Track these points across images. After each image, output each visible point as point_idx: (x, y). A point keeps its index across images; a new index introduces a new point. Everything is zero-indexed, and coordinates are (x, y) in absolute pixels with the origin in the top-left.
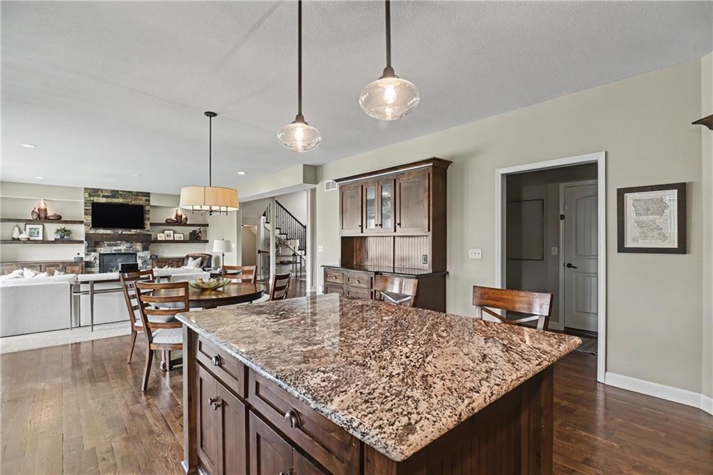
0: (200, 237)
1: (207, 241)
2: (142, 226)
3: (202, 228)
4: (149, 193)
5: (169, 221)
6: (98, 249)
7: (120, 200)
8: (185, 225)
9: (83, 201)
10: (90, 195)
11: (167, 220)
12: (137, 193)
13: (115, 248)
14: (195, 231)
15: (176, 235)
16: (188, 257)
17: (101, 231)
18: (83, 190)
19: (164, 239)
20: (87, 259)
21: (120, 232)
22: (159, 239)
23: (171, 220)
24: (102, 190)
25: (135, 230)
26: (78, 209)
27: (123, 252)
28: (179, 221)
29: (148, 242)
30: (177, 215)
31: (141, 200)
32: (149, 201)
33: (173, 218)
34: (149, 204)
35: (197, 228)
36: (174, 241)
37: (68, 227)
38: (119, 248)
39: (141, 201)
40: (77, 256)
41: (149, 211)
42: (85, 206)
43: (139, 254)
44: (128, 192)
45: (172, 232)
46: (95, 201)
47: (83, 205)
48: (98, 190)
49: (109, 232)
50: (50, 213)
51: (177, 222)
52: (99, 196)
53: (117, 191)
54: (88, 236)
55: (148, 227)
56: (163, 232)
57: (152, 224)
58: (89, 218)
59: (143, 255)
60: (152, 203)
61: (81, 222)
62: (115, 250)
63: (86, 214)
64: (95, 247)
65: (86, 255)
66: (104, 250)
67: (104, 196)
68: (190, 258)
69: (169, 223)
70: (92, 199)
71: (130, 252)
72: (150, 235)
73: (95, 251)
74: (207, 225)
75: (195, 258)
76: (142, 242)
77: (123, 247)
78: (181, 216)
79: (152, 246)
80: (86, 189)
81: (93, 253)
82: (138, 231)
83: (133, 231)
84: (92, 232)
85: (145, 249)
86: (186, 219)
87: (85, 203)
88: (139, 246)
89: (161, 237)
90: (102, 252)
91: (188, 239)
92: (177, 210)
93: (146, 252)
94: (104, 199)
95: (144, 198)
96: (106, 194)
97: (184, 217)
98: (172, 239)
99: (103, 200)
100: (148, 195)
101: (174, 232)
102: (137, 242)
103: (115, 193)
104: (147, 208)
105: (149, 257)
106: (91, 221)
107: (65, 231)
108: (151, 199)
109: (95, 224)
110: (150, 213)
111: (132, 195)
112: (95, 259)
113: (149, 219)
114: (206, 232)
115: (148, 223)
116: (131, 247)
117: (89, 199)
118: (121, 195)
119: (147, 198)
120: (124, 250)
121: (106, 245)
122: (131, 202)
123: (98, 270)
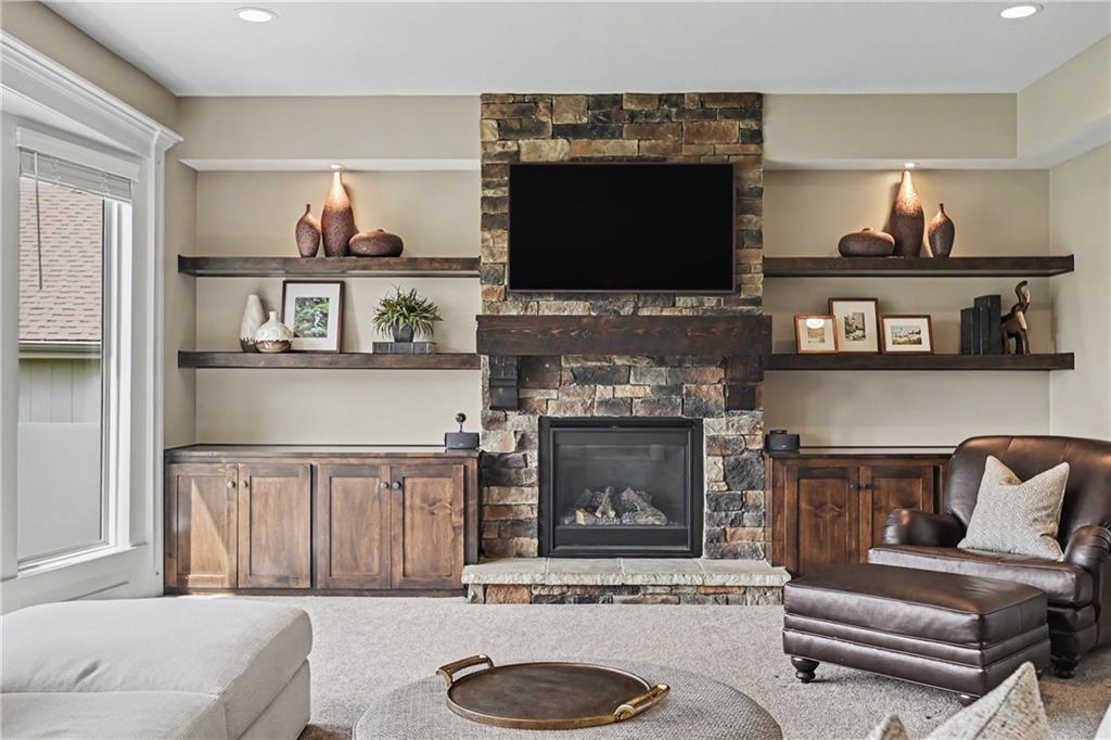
0: (1019, 336)
1: (1066, 362)
2: (717, 273)
3: (1033, 287)
4: (759, 96)
5: (856, 247)
6: (537, 396)
7: (629, 147)
8: (945, 265)
9: (476, 165)
10: (505, 131)
11: (844, 242)
12: (704, 98)
13: (604, 392)
14: (996, 299)
15: (888, 323)
16: (971, 457)
17: (549, 306)
18: (478, 105)
19: (829, 347)
20: (491, 445)
21: (628, 310)
22: (807, 345)
23: (865, 237)
24: (551, 102)
25: (691, 301)
27: (640, 412)
28: (908, 245)
29: (755, 362)
30: (896, 214)
31: (723, 135)
32: (756, 137)
33: (877, 225)
34: (758, 157)
35: (1003, 286)
36: (882, 361)
37: (427, 290)
38: (623, 391)
39: (718, 146)
40: (455, 428)
41: (760, 193)
42: (486, 186)
43: (713, 427)
44: (664, 99)
45: (869, 309)
46: (524, 158)
47: (479, 180)
48: (536, 99)
49: (577, 308)
50: (365, 226)
51: (897, 249)
52: (537, 130)
53: (616, 100)
54: (488, 327)
55: (756, 280)
56: (828, 312)
57: (778, 270)
58: (501, 241)
59: (732, 434)
60: (779, 147)
61: (472, 263)
62: (604, 403)
63: (488, 222)
64: (521, 384)
65: (489, 423)
66: (559, 401)
67: (561, 131)
68: (990, 460)
69: (859, 257)
70: (511, 146)
71: (668, 413)
72: (766, 323)
73: (521, 405)
74: (1066, 264)
76: (724, 364)
77: (638, 390)
78: (918, 217)
79: (774, 386)
80: (488, 99)
81: (514, 416)
82: (710, 302)
83: (685, 305)
84: (512, 309)
85: (741, 398)
86: (947, 229)
87: (485, 171)
88: (711, 386)
89: (815, 333)
90: (551, 412)
91: (952, 346)
92: (898, 187)
93: (745, 418)
94: (561, 141)
95: (736, 126)
96: (569, 118)
97: (933, 220)
98: (869, 345)
99: (554, 150)
100: (750, 106)
101: (882, 312)
102: (702, 361)
103: (606, 111)
104: (751, 177)
105: (758, 445)
106: (505, 259)
107: (411, 309)
108: (771, 126)
109: (527, 273)
110: (765, 202)
111: (682, 112)
112: (521, 445)
113: (758, 237)
114: (1051, 306)
115: (753, 259)
116: (676, 389)
117: (499, 149)
118: (633, 115)
119: (753, 125)
120: (645, 401)
121: (567, 376)
122: (677, 149)
123: (535, 501)
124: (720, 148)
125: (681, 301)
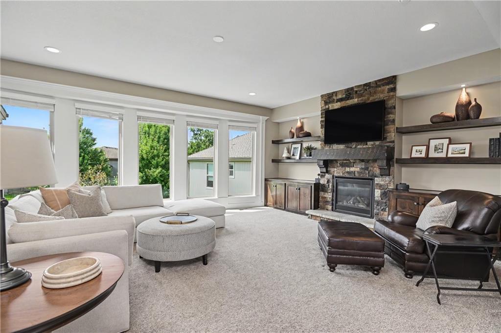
2: (381, 135)
4: (395, 76)
6: (332, 170)
7: (355, 101)
10: (326, 103)
11: (432, 118)
12: (376, 82)
13: (348, 169)
15: (452, 147)
20: (322, 182)
21: (354, 147)
24: (336, 93)
25: (372, 143)
26: (315, 124)
27: (357, 175)
29: (390, 160)
31: (383, 92)
32: (394, 90)
33: (450, 110)
34: (395, 95)
38: (352, 169)
39: (382, 94)
41: (394, 107)
42: (322, 118)
43: (377, 180)
44: (365, 85)
45: (446, 141)
46: (330, 109)
47: (320, 117)
48: (333, 93)
49: (342, 146)
51: (456, 118)
52: (333, 102)
53: (352, 89)
55: (392, 135)
57: (402, 131)
59: (382, 183)
60: (402, 90)
61: (319, 137)
62: (348, 172)
63: (321, 127)
65: (321, 176)
66: (337, 171)
67: (338, 100)
71: (365, 176)
73: (329, 172)
77: (356, 169)
78: (468, 103)
80: (322, 96)
81: (327, 175)
82: (377, 143)
83: (370, 145)
85: (385, 172)
87: (322, 114)
88: (376, 168)
90: (336, 174)
93: (387, 179)
94: (339, 103)
95: (386, 88)
96: (340, 96)
97: (472, 105)
99: (336, 106)
100: (392, 80)
101: (451, 142)
102: (374, 161)
103: (350, 93)
104: (390, 103)
105: (391, 187)
106: (324, 135)
108: (399, 86)
109: (329, 139)
111: (370, 87)
112: (328, 182)
113: (394, 121)
115: (391, 128)
116: (367, 169)
117: (324, 108)
118: (356, 92)
119: (392, 86)
120: (358, 172)
121: (338, 165)
122: (369, 99)
123: (331, 196)
124: (382, 96)
125: (369, 143)
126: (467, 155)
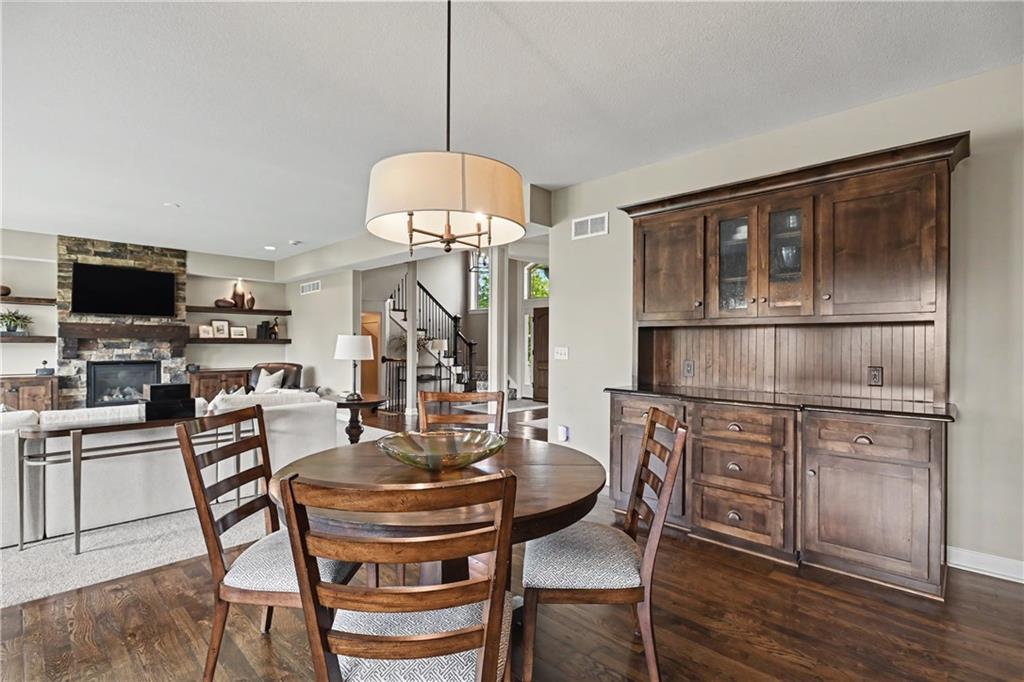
0: (276, 334)
1: (289, 341)
2: (170, 312)
3: (280, 319)
4: (185, 252)
5: (221, 304)
6: (86, 353)
7: (131, 263)
8: (251, 311)
9: (55, 262)
10: (70, 251)
11: (217, 302)
12: (162, 249)
13: (118, 351)
14: (268, 322)
15: (232, 329)
16: (257, 369)
17: (91, 319)
18: (56, 241)
19: (211, 336)
20: (64, 372)
21: (129, 322)
22: (202, 335)
23: (224, 301)
24: (93, 242)
25: (156, 319)
26: (46, 276)
27: (134, 358)
28: (240, 304)
29: (182, 341)
30: (235, 295)
31: (171, 263)
32: (184, 265)
33: (229, 297)
34: (184, 272)
35: (270, 318)
36: (230, 341)
37: (23, 310)
38: (126, 351)
39: (170, 266)
40: (42, 367)
41: (185, 284)
42: (60, 271)
43: (164, 363)
44: (145, 247)
45: (226, 323)
46: (79, 262)
47: (56, 268)
48: (86, 240)
49: (106, 320)
51: (236, 305)
52: (87, 252)
53: (124, 245)
54: (64, 329)
55: (183, 314)
56: (211, 325)
57: (190, 309)
58: (68, 295)
59: (173, 366)
60: (191, 269)
61: (51, 302)
62: (117, 356)
63: (61, 285)
64: (79, 349)
65: (61, 364)
66: (97, 355)
67: (97, 254)
68: (263, 370)
69: (221, 307)
70: (73, 257)
71: (147, 359)
72: (187, 328)
73: (78, 357)
74: (289, 313)
75: (271, 370)
76: (170, 342)
77: (134, 351)
78: (243, 296)
79: (190, 348)
80: (61, 238)
81: (74, 361)
82: (164, 320)
83: (154, 321)
84: (74, 319)
85: (177, 353)
86: (252, 300)
87: (59, 265)
88: (165, 349)
89: (205, 332)
90: (93, 359)
91: (254, 336)
92: (235, 285)
93: (179, 360)
94: (98, 258)
95: (175, 261)
96: (102, 249)
97: (248, 297)
98: (226, 336)
99: (97, 261)
100: (182, 254)
101: (230, 325)
102: (162, 340)
103: (119, 249)
104: (182, 279)
105: (184, 369)
106: (70, 300)
107: (18, 318)
108: (189, 263)
109: (79, 307)
110: (187, 287)
111: (153, 253)
112: (78, 372)
113: (184, 299)
114: (285, 324)
115: (182, 306)
116: (151, 350)
117: (67, 257)
118: (132, 252)
119: (182, 261)
120: (137, 355)
121: (101, 346)
122: (151, 266)
123: (85, 393)
124: (169, 267)
125: (152, 319)
126: (245, 336)
